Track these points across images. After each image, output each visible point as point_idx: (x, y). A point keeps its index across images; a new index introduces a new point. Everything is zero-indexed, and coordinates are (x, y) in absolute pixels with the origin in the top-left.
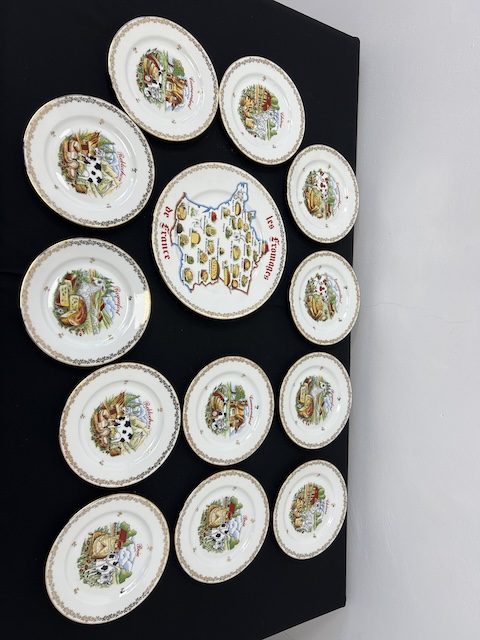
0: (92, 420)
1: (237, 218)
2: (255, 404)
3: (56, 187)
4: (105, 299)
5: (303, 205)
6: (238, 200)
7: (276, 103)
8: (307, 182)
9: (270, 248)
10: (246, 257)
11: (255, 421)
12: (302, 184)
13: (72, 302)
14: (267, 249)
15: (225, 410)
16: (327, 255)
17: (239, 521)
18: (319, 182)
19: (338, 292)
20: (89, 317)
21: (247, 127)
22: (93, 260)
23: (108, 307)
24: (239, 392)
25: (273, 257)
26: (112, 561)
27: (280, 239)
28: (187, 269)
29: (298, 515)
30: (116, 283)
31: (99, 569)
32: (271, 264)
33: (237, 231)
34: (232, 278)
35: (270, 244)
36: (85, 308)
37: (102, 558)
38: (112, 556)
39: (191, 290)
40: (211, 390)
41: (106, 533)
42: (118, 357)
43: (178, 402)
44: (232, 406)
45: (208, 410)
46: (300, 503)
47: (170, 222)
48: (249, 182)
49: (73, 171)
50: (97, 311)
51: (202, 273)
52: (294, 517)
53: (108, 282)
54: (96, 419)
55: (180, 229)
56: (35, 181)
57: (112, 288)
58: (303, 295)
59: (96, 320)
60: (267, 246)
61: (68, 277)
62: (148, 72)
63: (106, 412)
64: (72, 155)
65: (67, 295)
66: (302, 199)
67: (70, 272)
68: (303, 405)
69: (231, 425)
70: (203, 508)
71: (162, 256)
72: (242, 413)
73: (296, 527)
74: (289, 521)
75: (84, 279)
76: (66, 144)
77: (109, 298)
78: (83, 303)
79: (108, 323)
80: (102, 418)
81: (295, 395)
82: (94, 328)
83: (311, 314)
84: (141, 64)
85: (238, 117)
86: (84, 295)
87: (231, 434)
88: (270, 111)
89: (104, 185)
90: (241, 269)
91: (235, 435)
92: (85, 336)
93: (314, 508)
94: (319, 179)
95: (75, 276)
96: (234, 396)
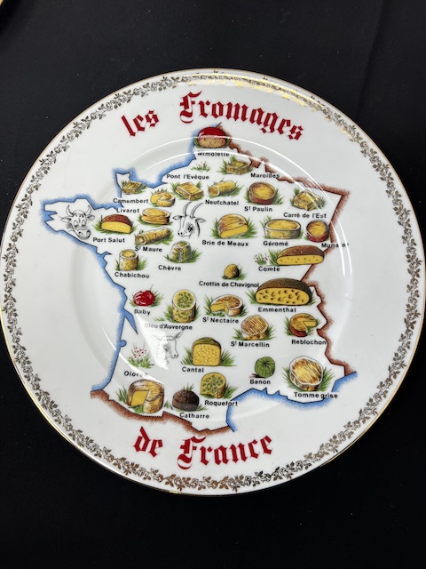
1: (139, 227)
6: (91, 225)
9: (210, 122)
10: (241, 197)
14: (217, 131)
25: (238, 111)
27: (183, 90)
28: (291, 379)
32: (257, 117)
33: (175, 227)
34: (302, 242)
35: (200, 122)
39: (349, 373)
51: (297, 332)
55: (188, 400)
60: (208, 131)
90: (277, 211)
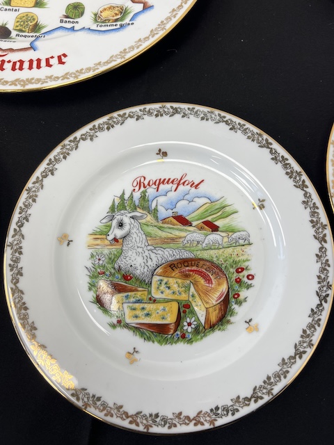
4: (163, 213)
13: (167, 294)
20: (205, 255)
23: (182, 208)
28: (97, 18)
30: (123, 184)
36: (185, 262)
39: (146, 8)
42: (311, 189)
50: (192, 235)
53: (122, 204)
55: (3, 33)
57: (137, 195)
59: (214, 237)
65: (150, 307)
67: (91, 296)
71: (57, 70)
75: (112, 260)
77: (162, 203)
78: (172, 266)
79: (223, 210)
82: (235, 244)
86: (152, 264)
92: (253, 268)
95: (101, 284)
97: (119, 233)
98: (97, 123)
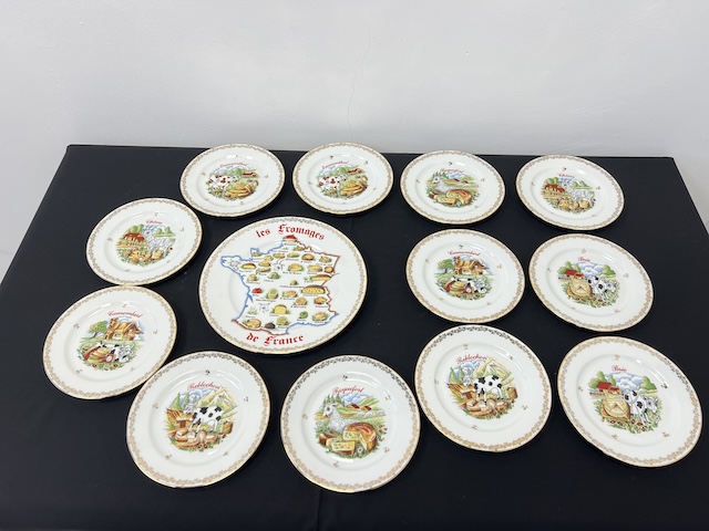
0: (478, 417)
1: (258, 267)
2: (457, 249)
3: (226, 454)
4: (347, 403)
5: (244, 200)
6: (239, 266)
7: (136, 228)
8: (220, 197)
9: (290, 234)
10: (300, 258)
11: (476, 249)
12: (222, 201)
13: (350, 438)
14: (292, 237)
15: (464, 280)
16: (297, 177)
17: (584, 265)
18: (220, 184)
19: (337, 166)
20: (366, 421)
21: (161, 257)
22: (304, 416)
23: (355, 401)
24: (446, 266)
25: (300, 231)
26: (632, 397)
27: (281, 223)
28: (314, 318)
29: (576, 205)
30: (329, 392)
31: (641, 410)
32: (308, 232)
33: (272, 267)
34: (322, 273)
35: (286, 234)
36: (357, 424)
37: (629, 407)
38: (627, 398)
39: (336, 314)
40: (444, 294)
41: (601, 403)
42: (409, 390)
43: (457, 328)
44: (461, 273)
45: (465, 298)
46: (563, 203)
47: (263, 335)
48: (220, 255)
49: (208, 437)
50: (360, 412)
51: (318, 303)
52: (579, 209)
53: (328, 400)
54: (478, 413)
55: (271, 326)
56: (219, 476)
57: (335, 396)
58: (340, 200)
59: (369, 413)
60: (289, 237)
61: (323, 442)
62: (103, 359)
63: (470, 403)
64: (191, 437)
65: (343, 444)
66: (238, 201)
67: (318, 440)
68: (457, 200)
69: (481, 273)
70: (571, 302)
71: (299, 343)
72: (468, 262)
73: (589, 206)
74: (582, 214)
75: (325, 425)
76: (179, 444)
77: (345, 399)
78: (352, 426)
79: (373, 401)
80: (476, 407)
81: (448, 209)
82: (378, 415)
83: (360, 192)
84: (95, 366)
85: (151, 266)
86: (343, 426)
87: (491, 274)
88: (144, 234)
89: (223, 404)
90: (313, 263)
91: (492, 269)
92: (387, 425)
93: (568, 189)
94: (217, 184)
95: (322, 435)
96: (450, 271)
97: (328, 413)
98: (317, 365)
